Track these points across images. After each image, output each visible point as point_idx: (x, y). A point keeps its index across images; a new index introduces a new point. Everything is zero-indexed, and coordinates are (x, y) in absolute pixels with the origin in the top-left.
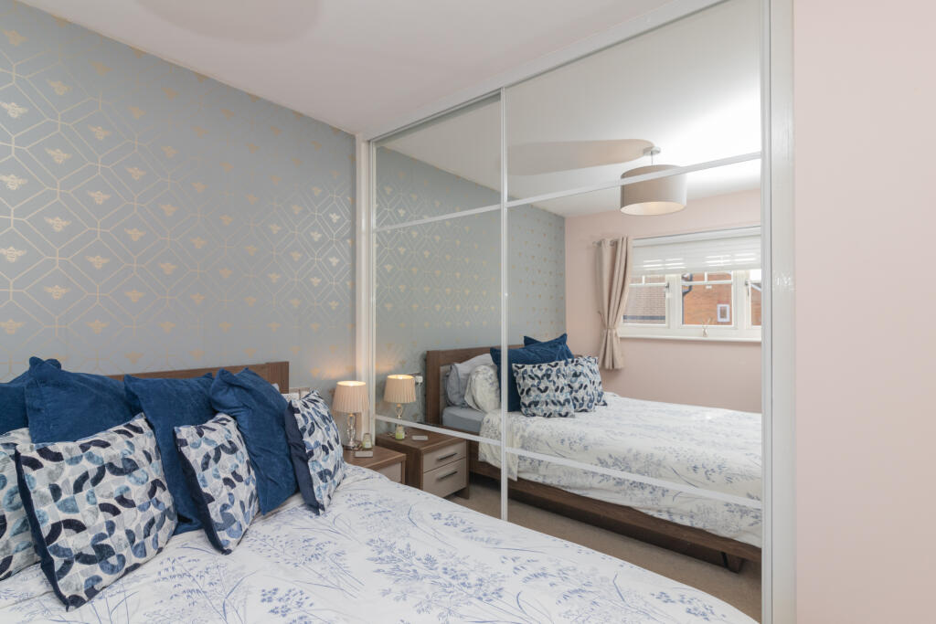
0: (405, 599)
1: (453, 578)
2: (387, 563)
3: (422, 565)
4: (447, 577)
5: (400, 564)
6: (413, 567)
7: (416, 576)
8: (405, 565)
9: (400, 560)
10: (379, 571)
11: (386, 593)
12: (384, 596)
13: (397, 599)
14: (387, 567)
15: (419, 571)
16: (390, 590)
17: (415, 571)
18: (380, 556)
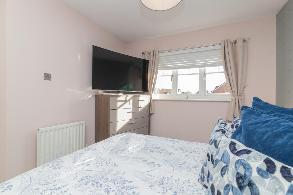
0: (117, 172)
1: (98, 183)
2: (128, 187)
3: (112, 187)
4: (101, 182)
5: (122, 186)
6: (116, 186)
7: (114, 181)
8: (119, 186)
9: (122, 188)
10: (130, 182)
11: (124, 173)
12: (125, 172)
13: (120, 172)
14: (127, 184)
15: (113, 184)
16: (123, 174)
17: (115, 184)
18: (133, 190)
